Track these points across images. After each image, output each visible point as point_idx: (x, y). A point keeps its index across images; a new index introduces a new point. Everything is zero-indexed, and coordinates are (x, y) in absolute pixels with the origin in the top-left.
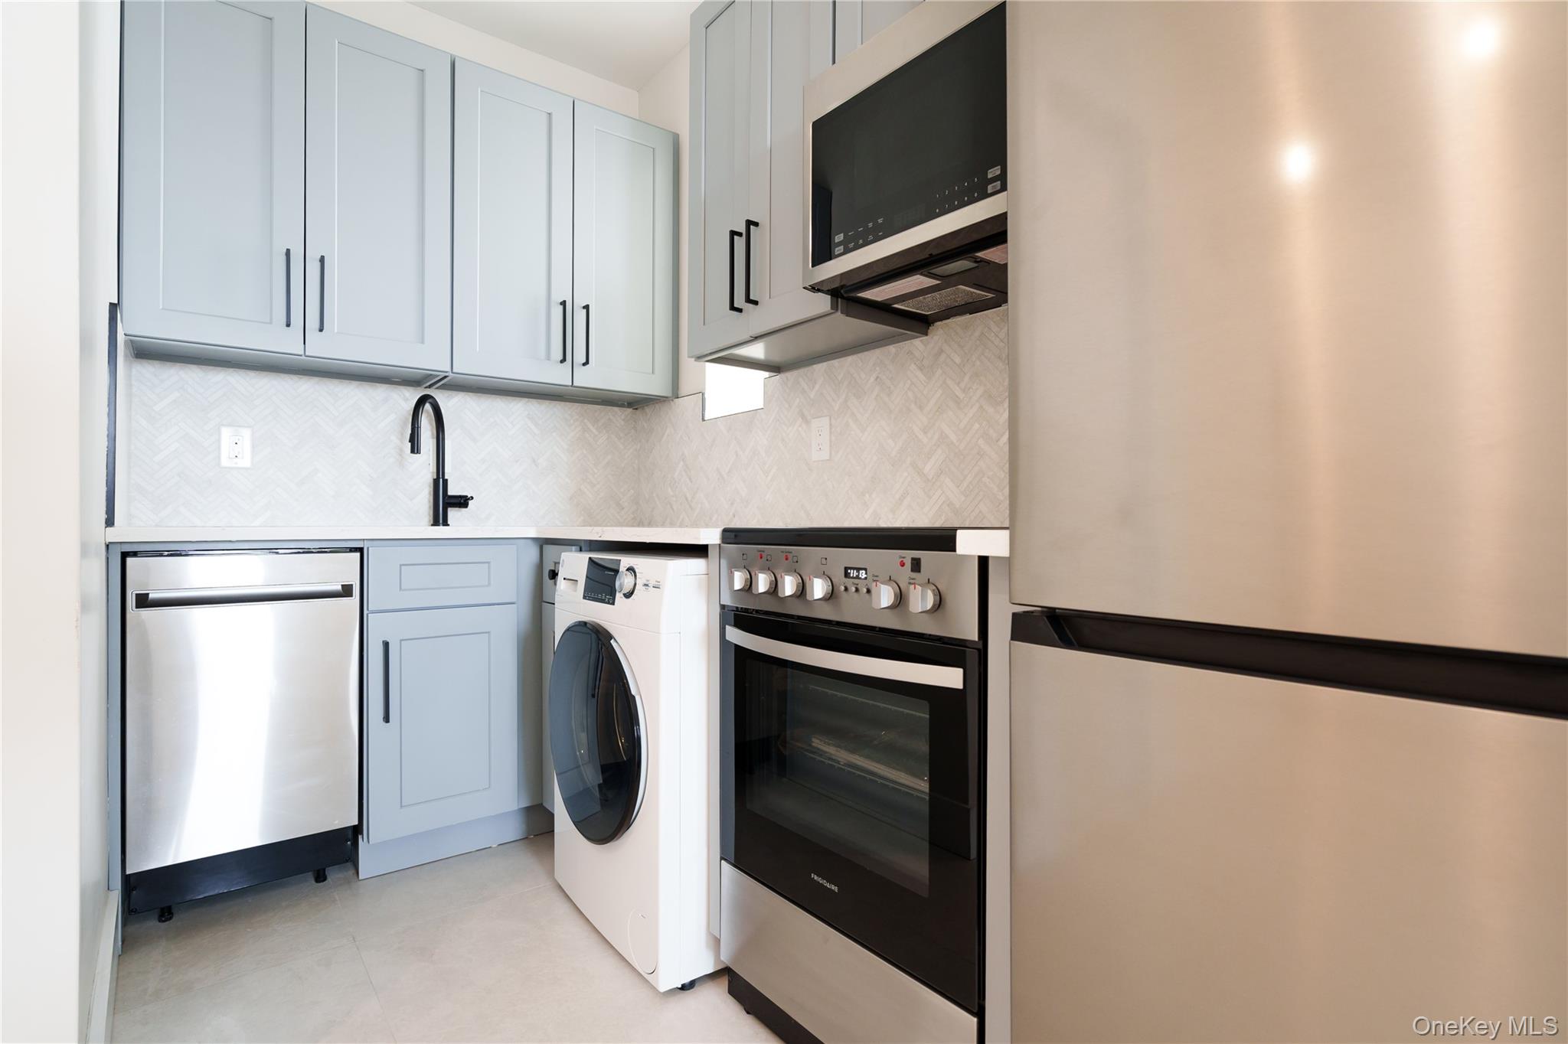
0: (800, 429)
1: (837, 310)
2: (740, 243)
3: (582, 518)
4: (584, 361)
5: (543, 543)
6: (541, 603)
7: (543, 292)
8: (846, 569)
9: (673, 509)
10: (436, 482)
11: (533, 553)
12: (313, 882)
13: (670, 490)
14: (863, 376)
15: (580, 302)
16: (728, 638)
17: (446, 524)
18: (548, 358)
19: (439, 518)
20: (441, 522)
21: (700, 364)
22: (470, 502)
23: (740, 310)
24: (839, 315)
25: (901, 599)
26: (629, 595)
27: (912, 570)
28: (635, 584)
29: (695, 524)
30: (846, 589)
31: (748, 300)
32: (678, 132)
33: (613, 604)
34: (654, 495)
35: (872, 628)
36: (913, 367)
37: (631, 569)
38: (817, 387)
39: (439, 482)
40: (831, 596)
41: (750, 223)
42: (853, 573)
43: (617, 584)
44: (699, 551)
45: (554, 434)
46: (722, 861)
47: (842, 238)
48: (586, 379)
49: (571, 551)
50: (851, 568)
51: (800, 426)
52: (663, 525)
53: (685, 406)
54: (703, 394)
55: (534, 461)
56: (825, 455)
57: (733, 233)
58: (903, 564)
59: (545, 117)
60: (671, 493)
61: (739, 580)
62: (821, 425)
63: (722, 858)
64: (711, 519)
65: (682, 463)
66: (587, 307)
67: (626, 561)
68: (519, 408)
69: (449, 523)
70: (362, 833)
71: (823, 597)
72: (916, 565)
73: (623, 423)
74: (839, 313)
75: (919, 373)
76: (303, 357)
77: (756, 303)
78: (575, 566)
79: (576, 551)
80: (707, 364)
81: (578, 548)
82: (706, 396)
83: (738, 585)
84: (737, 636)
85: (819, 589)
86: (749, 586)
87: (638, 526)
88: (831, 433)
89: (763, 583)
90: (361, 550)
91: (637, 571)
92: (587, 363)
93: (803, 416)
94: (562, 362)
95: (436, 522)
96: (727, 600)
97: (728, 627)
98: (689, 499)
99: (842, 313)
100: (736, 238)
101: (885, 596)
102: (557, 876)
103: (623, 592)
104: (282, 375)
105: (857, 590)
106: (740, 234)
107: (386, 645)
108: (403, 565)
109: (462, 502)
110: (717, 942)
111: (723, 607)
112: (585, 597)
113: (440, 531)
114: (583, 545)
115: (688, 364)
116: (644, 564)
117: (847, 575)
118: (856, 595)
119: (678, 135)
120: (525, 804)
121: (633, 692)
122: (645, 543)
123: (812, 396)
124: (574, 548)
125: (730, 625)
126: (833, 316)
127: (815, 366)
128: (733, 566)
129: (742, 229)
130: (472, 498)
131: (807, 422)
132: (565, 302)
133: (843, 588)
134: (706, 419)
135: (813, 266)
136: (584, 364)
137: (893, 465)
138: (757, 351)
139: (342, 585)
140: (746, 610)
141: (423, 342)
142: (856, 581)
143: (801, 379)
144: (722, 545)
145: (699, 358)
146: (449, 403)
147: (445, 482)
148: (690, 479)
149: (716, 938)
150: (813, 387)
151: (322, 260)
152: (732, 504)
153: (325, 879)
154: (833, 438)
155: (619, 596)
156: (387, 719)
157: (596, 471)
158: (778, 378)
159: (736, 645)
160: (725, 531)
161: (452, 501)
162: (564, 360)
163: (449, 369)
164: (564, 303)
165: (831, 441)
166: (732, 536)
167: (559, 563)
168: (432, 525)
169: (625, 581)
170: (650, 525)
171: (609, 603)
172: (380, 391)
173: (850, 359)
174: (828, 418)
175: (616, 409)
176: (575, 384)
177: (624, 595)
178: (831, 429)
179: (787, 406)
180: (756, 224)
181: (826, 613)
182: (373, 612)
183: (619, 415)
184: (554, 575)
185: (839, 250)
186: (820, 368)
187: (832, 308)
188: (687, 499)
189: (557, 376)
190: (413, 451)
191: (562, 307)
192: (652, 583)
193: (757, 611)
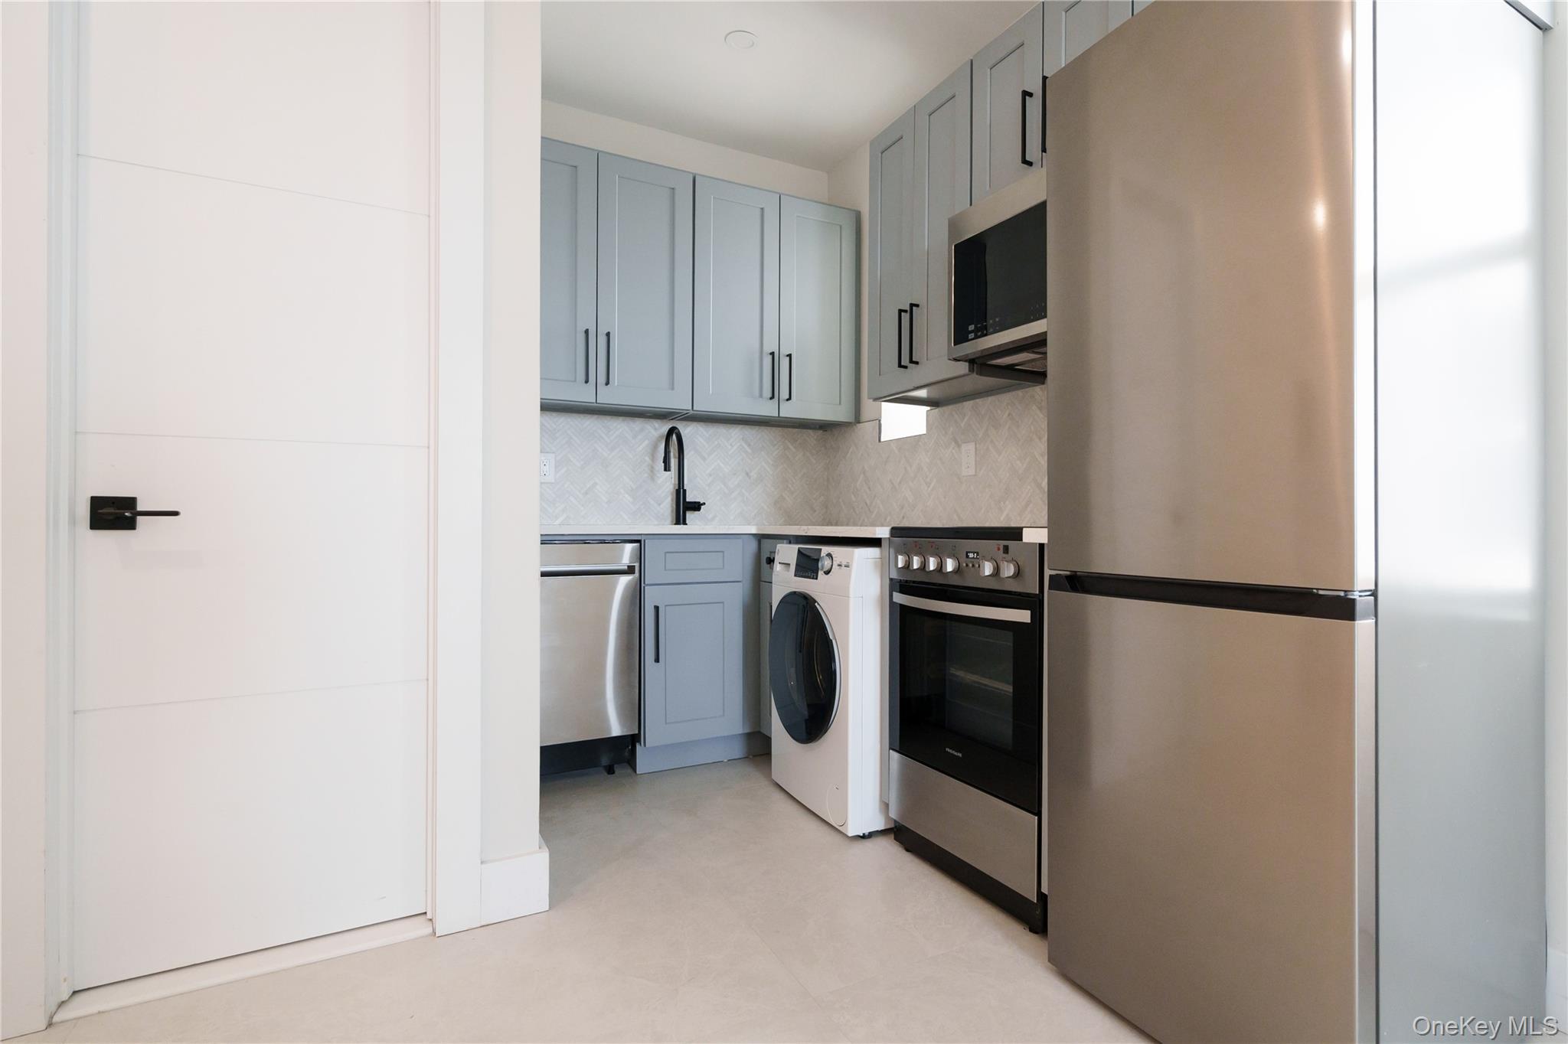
0: (954, 451)
1: (973, 371)
2: (905, 317)
3: (783, 519)
4: (788, 397)
5: (761, 538)
6: (760, 581)
7: (757, 345)
8: (967, 553)
9: (855, 512)
10: (678, 492)
11: (753, 546)
12: (606, 774)
13: (853, 496)
14: (999, 412)
15: (785, 351)
16: (894, 600)
17: (685, 523)
18: (761, 396)
19: (680, 519)
20: (682, 521)
21: (877, 403)
22: (702, 507)
23: (906, 367)
24: (975, 375)
25: (997, 571)
26: (827, 573)
27: (1004, 553)
28: (832, 565)
29: (873, 525)
30: (967, 565)
31: (911, 361)
32: (859, 209)
33: (817, 579)
34: (841, 500)
35: (982, 590)
36: (1034, 407)
37: (829, 555)
38: (966, 420)
39: (680, 492)
40: (958, 571)
41: (912, 305)
42: (971, 555)
43: (820, 565)
44: (875, 542)
45: (763, 453)
46: (891, 751)
47: (973, 328)
48: (789, 411)
49: (783, 543)
50: (970, 552)
51: (953, 448)
52: (847, 525)
53: (866, 428)
54: (880, 421)
55: (747, 474)
56: (972, 472)
57: (901, 311)
58: (999, 549)
59: (758, 212)
60: (854, 499)
61: (901, 561)
62: (968, 450)
63: (891, 748)
64: (886, 520)
65: (862, 476)
66: (790, 356)
67: (825, 550)
68: (736, 433)
69: (687, 522)
70: (640, 742)
71: (954, 570)
72: (1006, 549)
73: (815, 442)
74: (975, 373)
75: (1038, 412)
76: (595, 404)
77: (917, 363)
78: (787, 554)
79: (787, 543)
80: (883, 403)
81: (788, 541)
82: (882, 422)
83: (900, 565)
84: (900, 598)
85: (950, 565)
86: (908, 565)
87: (827, 525)
88: (976, 454)
89: (916, 563)
90: (639, 541)
91: (833, 556)
92: (789, 399)
93: (956, 442)
94: (771, 399)
95: (678, 522)
96: (894, 575)
97: (894, 593)
98: (868, 503)
99: (977, 374)
100: (903, 314)
101: (988, 569)
102: (773, 777)
103: (825, 570)
104: (574, 415)
105: (973, 566)
106: (906, 311)
107: (657, 608)
108: (668, 552)
109: (696, 506)
110: (887, 806)
111: (891, 580)
112: (795, 576)
113: (680, 529)
114: (791, 539)
115: (867, 404)
116: (838, 551)
117: (967, 556)
118: (972, 569)
119: (860, 212)
120: (747, 731)
121: (831, 637)
122: (838, 537)
123: (962, 425)
124: (785, 541)
125: (897, 592)
126: (970, 376)
127: (964, 403)
128: (898, 552)
129: (907, 308)
130: (704, 504)
131: (959, 446)
132: (773, 352)
133: (964, 565)
134: (882, 440)
135: (955, 345)
136: (787, 400)
137: (1020, 480)
138: (922, 393)
139: (628, 566)
140: (907, 581)
141: (673, 389)
142: (973, 560)
143: (954, 413)
144: (892, 538)
145: (876, 399)
146: (687, 430)
147: (685, 491)
148: (869, 488)
149: (886, 803)
150: (964, 419)
151: (608, 334)
152: (902, 508)
153: (614, 773)
154: (978, 459)
155: (821, 573)
156: (657, 660)
157: (794, 481)
158: (936, 411)
159: (901, 605)
160: (893, 529)
161: (689, 505)
162: (772, 398)
163: (690, 408)
164: (772, 354)
165: (976, 461)
166: (896, 532)
167: (775, 552)
168: (676, 524)
169: (826, 563)
170: (836, 524)
171: (813, 578)
172: (638, 424)
173: (990, 399)
174: (974, 443)
175: (810, 431)
176: (781, 415)
177: (824, 572)
178: (976, 451)
179: (944, 432)
180: (917, 306)
181: (956, 581)
182: (648, 585)
183: (811, 436)
184: (771, 561)
185: (971, 336)
186: (969, 404)
187: (970, 371)
188: (867, 504)
189: (768, 410)
190: (665, 470)
191: (771, 356)
192: (844, 563)
193: (914, 582)
